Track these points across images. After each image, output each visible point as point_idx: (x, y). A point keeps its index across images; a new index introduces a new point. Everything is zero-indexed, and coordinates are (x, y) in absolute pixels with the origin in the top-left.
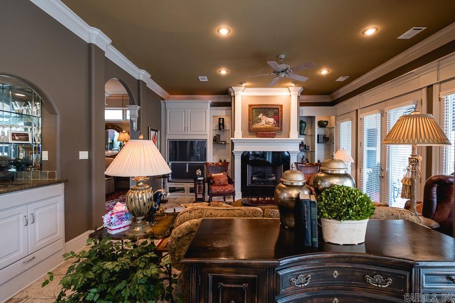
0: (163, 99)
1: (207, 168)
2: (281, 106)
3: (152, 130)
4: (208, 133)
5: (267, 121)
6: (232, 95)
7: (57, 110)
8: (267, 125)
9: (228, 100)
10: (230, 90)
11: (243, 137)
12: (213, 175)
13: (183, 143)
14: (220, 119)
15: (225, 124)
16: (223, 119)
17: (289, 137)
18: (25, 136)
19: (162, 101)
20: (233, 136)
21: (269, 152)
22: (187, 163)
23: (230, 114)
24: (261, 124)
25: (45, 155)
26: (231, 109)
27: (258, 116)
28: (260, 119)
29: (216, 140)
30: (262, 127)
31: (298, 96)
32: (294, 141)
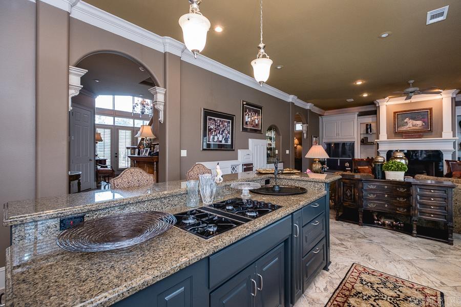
0: (321, 115)
1: (355, 163)
2: (431, 109)
3: (314, 137)
4: (356, 136)
5: (414, 124)
6: (377, 105)
7: (280, 133)
8: (414, 128)
9: (373, 109)
10: (375, 102)
11: (388, 139)
12: (359, 167)
13: (337, 145)
14: (367, 125)
15: (372, 128)
16: (370, 124)
17: (441, 137)
18: (270, 145)
19: (320, 117)
20: (378, 138)
21: (422, 151)
22: (339, 159)
23: (375, 121)
24: (408, 126)
25: (277, 152)
26: (377, 117)
27: (403, 120)
28: (407, 122)
29: (364, 142)
30: (409, 129)
31: (452, 98)
32: (447, 141)
